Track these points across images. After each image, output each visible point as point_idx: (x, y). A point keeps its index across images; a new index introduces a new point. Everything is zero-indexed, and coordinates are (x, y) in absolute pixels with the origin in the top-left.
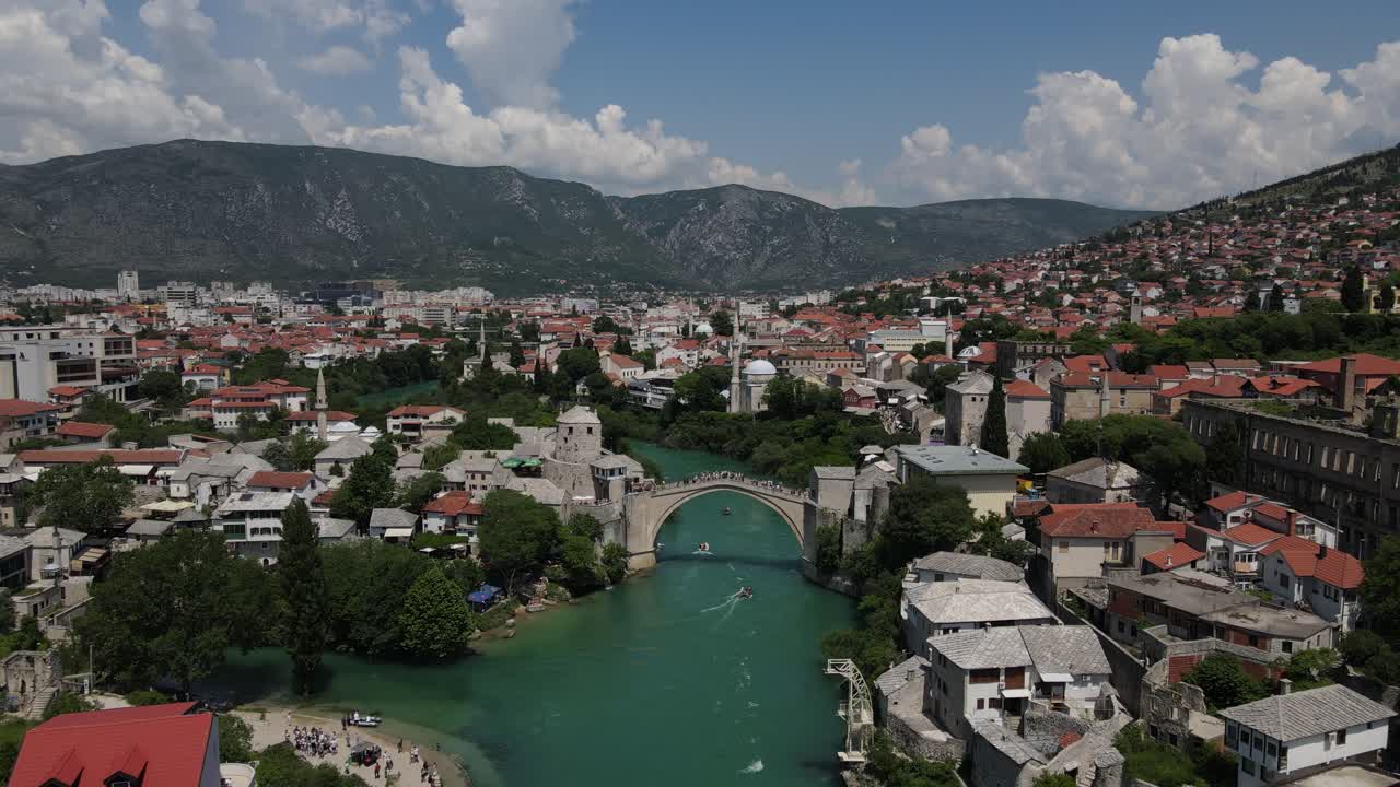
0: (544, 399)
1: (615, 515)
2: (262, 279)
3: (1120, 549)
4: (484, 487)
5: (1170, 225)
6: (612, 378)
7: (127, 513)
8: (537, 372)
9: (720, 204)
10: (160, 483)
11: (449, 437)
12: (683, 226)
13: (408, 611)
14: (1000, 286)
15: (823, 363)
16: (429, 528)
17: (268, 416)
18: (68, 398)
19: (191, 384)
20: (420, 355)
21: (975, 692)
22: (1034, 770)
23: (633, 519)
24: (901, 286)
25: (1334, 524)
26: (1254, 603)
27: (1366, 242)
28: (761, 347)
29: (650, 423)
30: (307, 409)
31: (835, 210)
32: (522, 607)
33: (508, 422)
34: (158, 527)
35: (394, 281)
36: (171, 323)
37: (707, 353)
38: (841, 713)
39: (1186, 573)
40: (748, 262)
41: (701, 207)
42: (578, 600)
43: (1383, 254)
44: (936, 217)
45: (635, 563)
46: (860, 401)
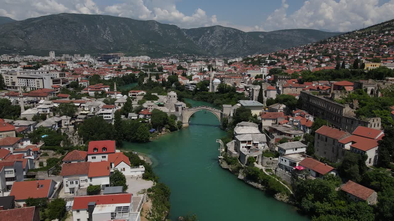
0: (164, 88)
1: (180, 115)
2: (88, 53)
3: (275, 121)
4: (152, 109)
5: (338, 39)
6: (181, 83)
7: (76, 114)
8: (163, 81)
9: (214, 31)
10: (82, 107)
11: (143, 98)
12: (203, 37)
13: (138, 133)
14: (287, 57)
15: (233, 79)
16: (140, 117)
17: (101, 92)
18: (57, 88)
19: (81, 84)
20: (132, 76)
21: (242, 145)
22: (248, 156)
23: (184, 116)
24: (261, 56)
25: (312, 115)
26: (294, 130)
27: (385, 46)
28: (219, 75)
29: (190, 94)
30: (109, 91)
31: (246, 33)
32: (160, 133)
33: (156, 94)
34: (83, 116)
35: (123, 54)
36: (68, 67)
37: (205, 76)
38: (219, 149)
39: (285, 125)
40: (222, 48)
41: (208, 32)
42: (172, 132)
43: (388, 49)
44: (276, 35)
45: (184, 125)
46: (240, 89)
